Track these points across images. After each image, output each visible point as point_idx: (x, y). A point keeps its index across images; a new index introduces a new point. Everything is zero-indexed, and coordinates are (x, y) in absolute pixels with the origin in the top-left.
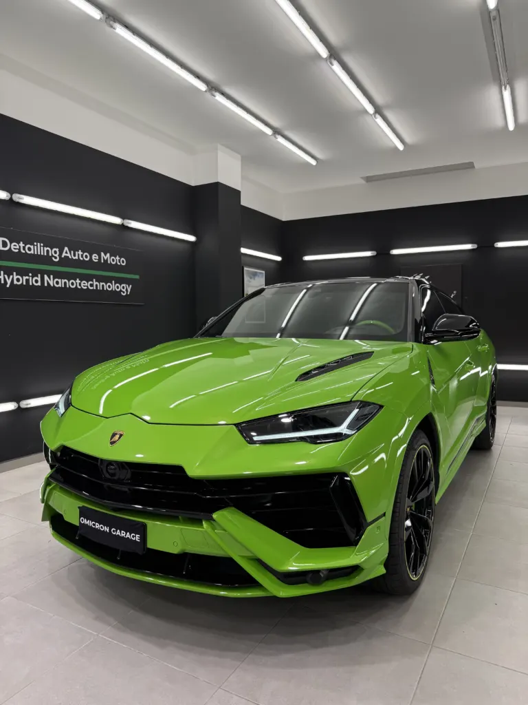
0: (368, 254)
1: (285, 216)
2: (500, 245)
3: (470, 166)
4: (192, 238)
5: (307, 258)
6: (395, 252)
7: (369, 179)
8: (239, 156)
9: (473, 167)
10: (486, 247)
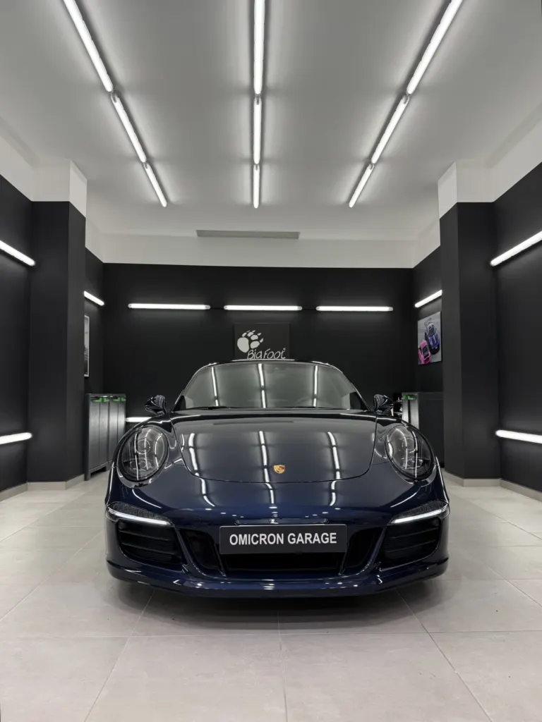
0: (203, 307)
1: (105, 258)
2: (321, 308)
3: (295, 236)
4: (30, 262)
5: (133, 306)
6: (229, 307)
7: (201, 234)
8: (86, 180)
9: (298, 238)
10: (309, 310)
